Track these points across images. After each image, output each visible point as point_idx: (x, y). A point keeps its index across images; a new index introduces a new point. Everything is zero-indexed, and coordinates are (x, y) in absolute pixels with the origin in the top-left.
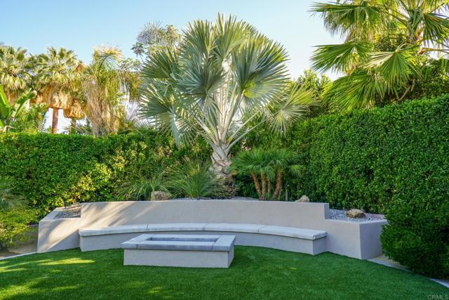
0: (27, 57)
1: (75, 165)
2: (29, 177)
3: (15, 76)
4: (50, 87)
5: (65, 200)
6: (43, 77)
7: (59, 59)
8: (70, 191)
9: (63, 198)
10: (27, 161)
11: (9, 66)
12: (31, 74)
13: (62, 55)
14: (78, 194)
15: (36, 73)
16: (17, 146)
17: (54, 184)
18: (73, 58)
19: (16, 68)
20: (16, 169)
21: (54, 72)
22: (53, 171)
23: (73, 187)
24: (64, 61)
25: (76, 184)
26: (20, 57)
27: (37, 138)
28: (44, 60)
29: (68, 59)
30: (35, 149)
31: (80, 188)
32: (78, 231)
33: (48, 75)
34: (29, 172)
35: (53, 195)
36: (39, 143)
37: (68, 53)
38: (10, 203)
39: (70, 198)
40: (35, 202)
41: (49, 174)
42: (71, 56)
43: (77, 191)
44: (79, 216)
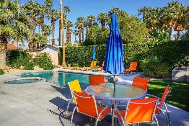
0: (159, 10)
1: (183, 52)
2: (166, 56)
3: (155, 19)
4: (168, 20)
5: (179, 64)
6: (165, 17)
7: (172, 7)
8: (181, 61)
9: (178, 64)
10: (165, 51)
11: (153, 16)
12: (161, 16)
13: (173, 5)
14: (184, 62)
15: (162, 15)
16: (162, 46)
17: (174, 58)
18: (178, 4)
19: (155, 16)
20: (162, 53)
21: (170, 13)
22: (174, 54)
23: (182, 60)
24: (174, 7)
25: (183, 59)
26: (157, 11)
27: (168, 43)
28: (165, 10)
29: (175, 6)
30: (168, 46)
31: (185, 60)
32: (186, 75)
33: (167, 15)
34: (166, 54)
35: (174, 62)
36: (169, 44)
37: (176, 3)
38: (162, 64)
39: (181, 64)
40: (168, 65)
41: (173, 55)
42: (177, 3)
43: (184, 61)
44: (186, 70)
